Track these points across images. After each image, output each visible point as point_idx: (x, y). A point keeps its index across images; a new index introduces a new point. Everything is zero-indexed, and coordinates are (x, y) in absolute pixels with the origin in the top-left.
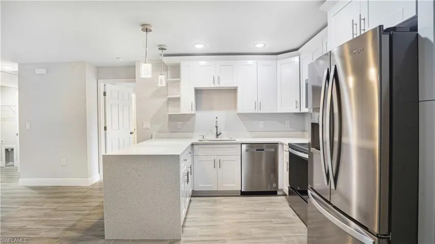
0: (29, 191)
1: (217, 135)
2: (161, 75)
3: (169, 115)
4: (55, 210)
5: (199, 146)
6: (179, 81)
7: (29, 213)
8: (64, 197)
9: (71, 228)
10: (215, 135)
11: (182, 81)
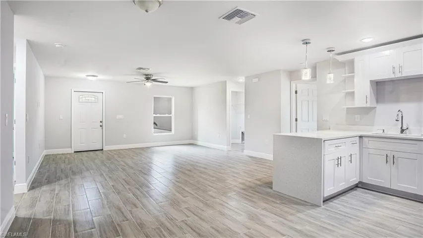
0: (248, 158)
1: (402, 131)
2: (330, 73)
3: (347, 108)
4: (256, 170)
5: (370, 139)
6: (353, 77)
7: (244, 168)
8: (262, 165)
9: (259, 180)
10: (400, 130)
11: (356, 76)
